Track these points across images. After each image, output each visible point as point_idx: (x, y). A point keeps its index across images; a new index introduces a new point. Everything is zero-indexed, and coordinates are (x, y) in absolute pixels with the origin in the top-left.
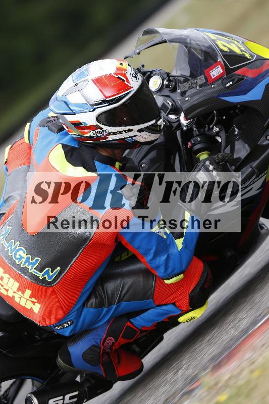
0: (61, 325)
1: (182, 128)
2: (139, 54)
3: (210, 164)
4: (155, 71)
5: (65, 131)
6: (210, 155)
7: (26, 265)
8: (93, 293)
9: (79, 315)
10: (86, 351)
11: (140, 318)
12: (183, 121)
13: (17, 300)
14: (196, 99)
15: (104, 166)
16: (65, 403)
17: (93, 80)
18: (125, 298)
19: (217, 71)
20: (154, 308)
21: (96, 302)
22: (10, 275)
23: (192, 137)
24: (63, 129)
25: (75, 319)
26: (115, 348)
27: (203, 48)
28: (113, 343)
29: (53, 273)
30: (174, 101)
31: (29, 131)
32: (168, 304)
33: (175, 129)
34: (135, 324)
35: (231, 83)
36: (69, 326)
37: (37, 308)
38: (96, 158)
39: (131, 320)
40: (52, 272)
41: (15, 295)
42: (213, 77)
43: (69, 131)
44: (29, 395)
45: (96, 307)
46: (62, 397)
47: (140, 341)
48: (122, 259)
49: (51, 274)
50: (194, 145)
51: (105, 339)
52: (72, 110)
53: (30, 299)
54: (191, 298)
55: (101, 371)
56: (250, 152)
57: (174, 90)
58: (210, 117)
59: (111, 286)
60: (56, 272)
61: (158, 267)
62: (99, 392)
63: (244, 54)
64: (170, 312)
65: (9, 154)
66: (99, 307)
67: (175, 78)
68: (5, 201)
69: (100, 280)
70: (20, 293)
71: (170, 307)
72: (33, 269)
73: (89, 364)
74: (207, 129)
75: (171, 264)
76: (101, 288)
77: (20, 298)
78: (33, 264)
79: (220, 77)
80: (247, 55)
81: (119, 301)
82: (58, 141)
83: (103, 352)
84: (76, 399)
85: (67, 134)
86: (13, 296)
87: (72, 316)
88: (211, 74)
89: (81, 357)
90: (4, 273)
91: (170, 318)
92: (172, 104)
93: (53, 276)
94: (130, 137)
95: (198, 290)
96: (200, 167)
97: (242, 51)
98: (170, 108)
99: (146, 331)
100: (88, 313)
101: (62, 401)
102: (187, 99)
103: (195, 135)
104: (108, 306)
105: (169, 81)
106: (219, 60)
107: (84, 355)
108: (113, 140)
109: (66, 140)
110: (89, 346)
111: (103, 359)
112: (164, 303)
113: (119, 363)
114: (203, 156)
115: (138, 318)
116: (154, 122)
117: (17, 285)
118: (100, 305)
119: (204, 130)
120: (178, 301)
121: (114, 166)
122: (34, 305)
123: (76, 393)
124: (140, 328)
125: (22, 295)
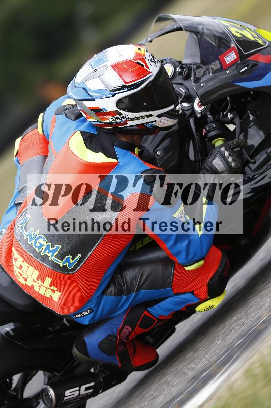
0: (81, 313)
1: (196, 115)
2: (151, 42)
3: (225, 150)
4: (165, 60)
5: (82, 118)
6: (225, 142)
7: (47, 253)
8: (112, 281)
9: (98, 304)
10: (103, 340)
11: (158, 306)
12: (198, 108)
13: (36, 288)
14: (211, 85)
15: (124, 151)
16: (81, 394)
17: (112, 66)
18: (144, 287)
19: (231, 57)
20: (172, 296)
21: (115, 290)
22: (29, 263)
23: (207, 123)
24: (81, 115)
25: (95, 306)
26: (132, 337)
27: (217, 34)
28: (130, 333)
29: (73, 261)
30: (187, 88)
31: (43, 122)
32: (187, 292)
33: (188, 117)
34: (152, 313)
35: (246, 68)
36: (89, 314)
37: (56, 296)
38: (115, 144)
39: (149, 309)
40: (72, 259)
41: (34, 284)
42: (228, 63)
43: (87, 118)
44: (45, 386)
45: (115, 295)
46: (77, 388)
47: (154, 332)
48: (137, 249)
49: (72, 261)
50: (208, 132)
51: (122, 328)
52: (91, 96)
53: (50, 287)
54: (209, 286)
55: (117, 361)
56: (264, 139)
57: (187, 77)
58: (224, 104)
59: (129, 275)
60: (77, 259)
61: (179, 253)
62: (113, 383)
63: (256, 41)
64: (188, 301)
65: (20, 145)
66: (118, 295)
67: (188, 65)
68: (20, 192)
69: (118, 268)
70: (40, 281)
71: (188, 296)
72: (54, 257)
73: (105, 353)
74: (221, 116)
75: (192, 250)
76: (120, 277)
77: (40, 286)
78: (53, 252)
79: (234, 63)
80: (260, 41)
81: (138, 289)
82: (76, 128)
83: (119, 342)
84: (91, 390)
85: (85, 121)
86: (32, 285)
87: (92, 305)
88: (225, 59)
89: (98, 347)
90: (23, 261)
91: (187, 307)
92: (185, 92)
93: (73, 263)
94: (149, 123)
95: (217, 278)
96: (215, 154)
97: (254, 37)
98: (184, 95)
99: (163, 320)
100: (108, 301)
101: (78, 392)
102: (202, 85)
103: (209, 122)
104: (128, 294)
105: (182, 68)
106: (233, 45)
107: (101, 345)
108: (134, 126)
109: (84, 127)
110: (106, 335)
111: (120, 349)
112: (182, 291)
113: (134, 353)
114: (218, 142)
115: (155, 307)
116: (173, 106)
117: (36, 273)
118: (120, 293)
119: (219, 117)
120: (196, 290)
121: (133, 152)
122: (54, 293)
123: (92, 384)
124: (157, 317)
125: (42, 284)
